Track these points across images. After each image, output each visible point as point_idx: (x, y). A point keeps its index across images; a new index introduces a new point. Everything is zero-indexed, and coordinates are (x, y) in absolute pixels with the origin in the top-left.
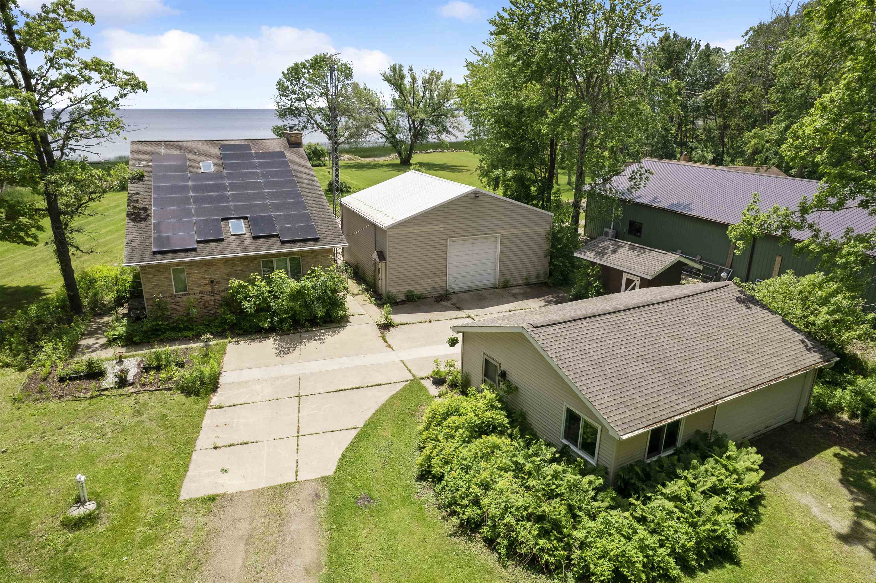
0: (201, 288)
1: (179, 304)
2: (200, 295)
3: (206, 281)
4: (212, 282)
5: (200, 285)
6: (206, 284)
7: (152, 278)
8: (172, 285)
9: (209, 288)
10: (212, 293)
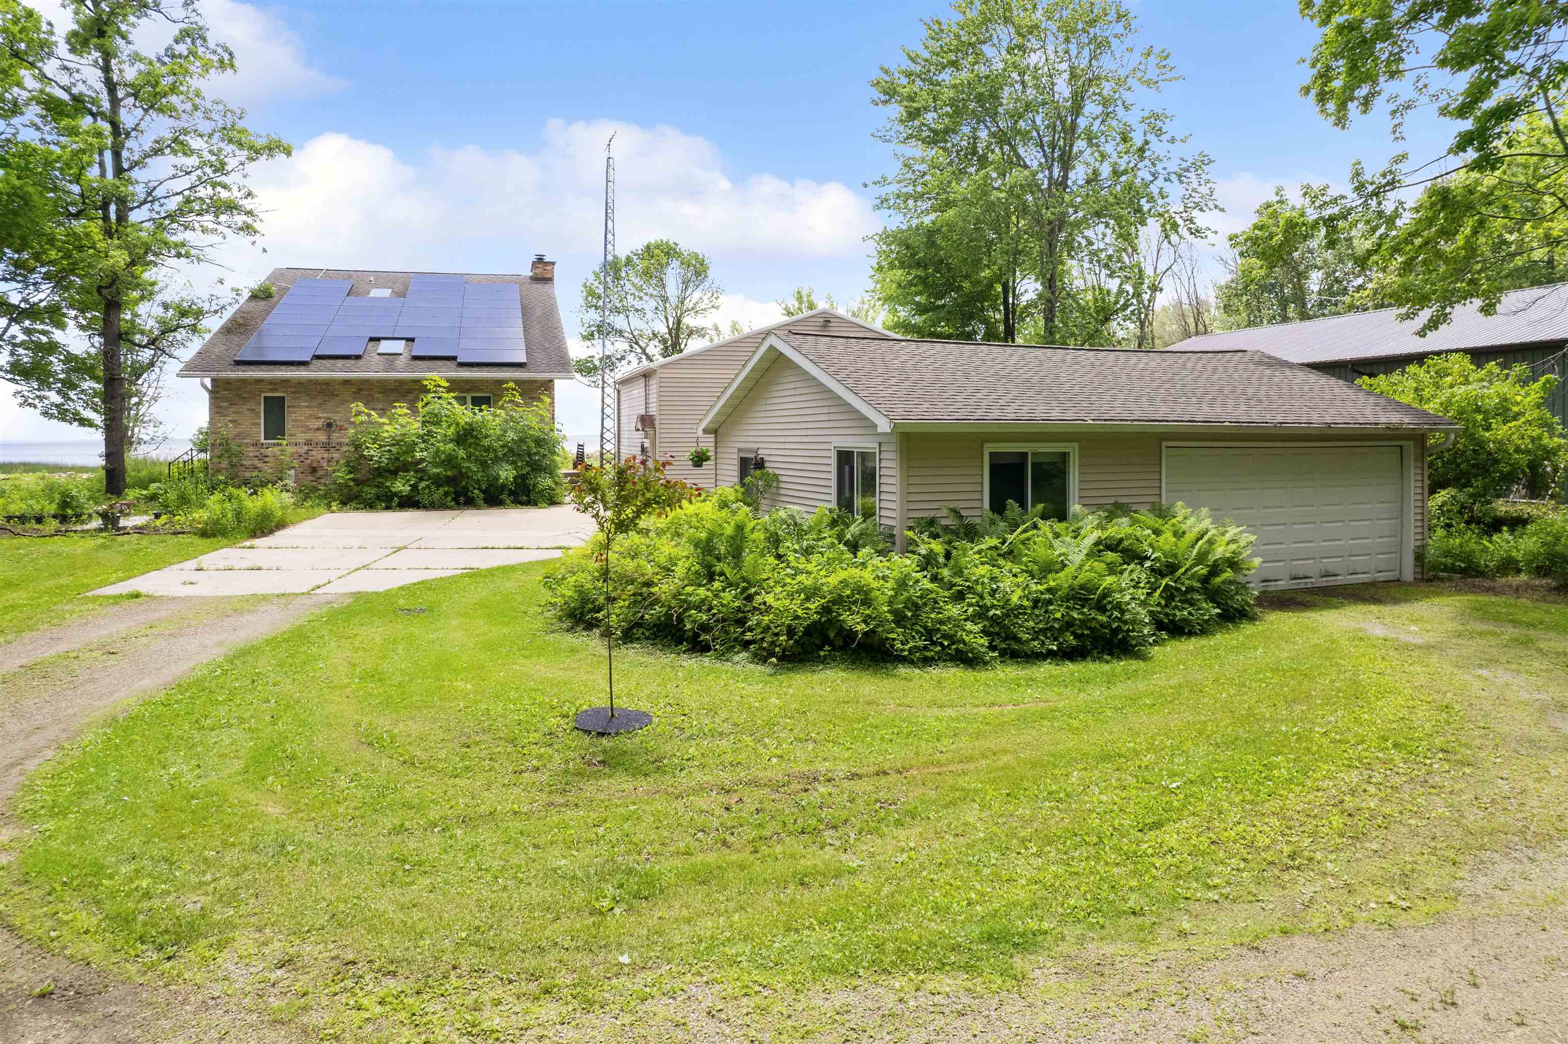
0: (309, 436)
1: (267, 459)
2: (306, 448)
3: (319, 424)
4: (329, 425)
5: (308, 429)
6: (318, 429)
7: (227, 408)
8: (259, 424)
9: (322, 437)
10: (327, 447)
